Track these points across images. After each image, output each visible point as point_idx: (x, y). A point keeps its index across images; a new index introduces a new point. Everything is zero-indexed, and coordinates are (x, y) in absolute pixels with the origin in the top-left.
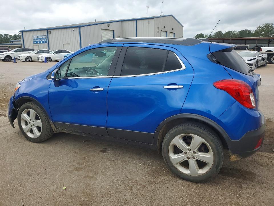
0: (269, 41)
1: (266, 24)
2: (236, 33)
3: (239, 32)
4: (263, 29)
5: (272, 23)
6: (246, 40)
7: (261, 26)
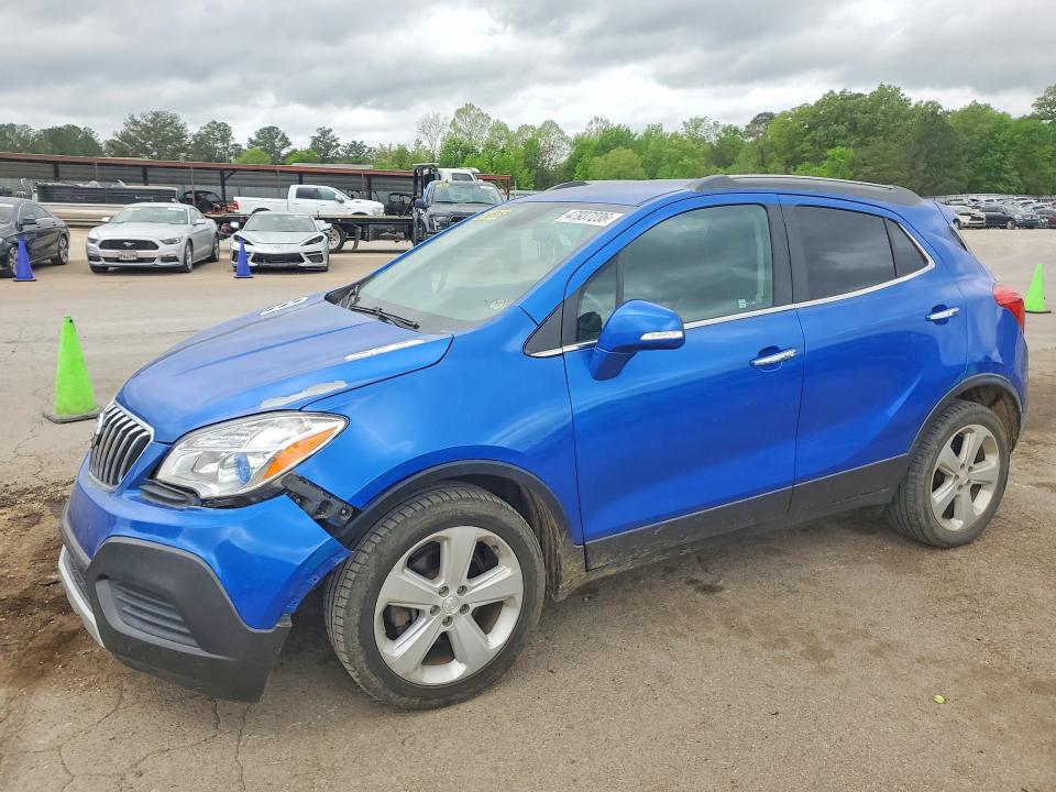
0: (222, 175)
1: (157, 115)
2: (32, 134)
3: (44, 131)
4: (146, 129)
5: (172, 112)
6: (145, 168)
7: (138, 118)
